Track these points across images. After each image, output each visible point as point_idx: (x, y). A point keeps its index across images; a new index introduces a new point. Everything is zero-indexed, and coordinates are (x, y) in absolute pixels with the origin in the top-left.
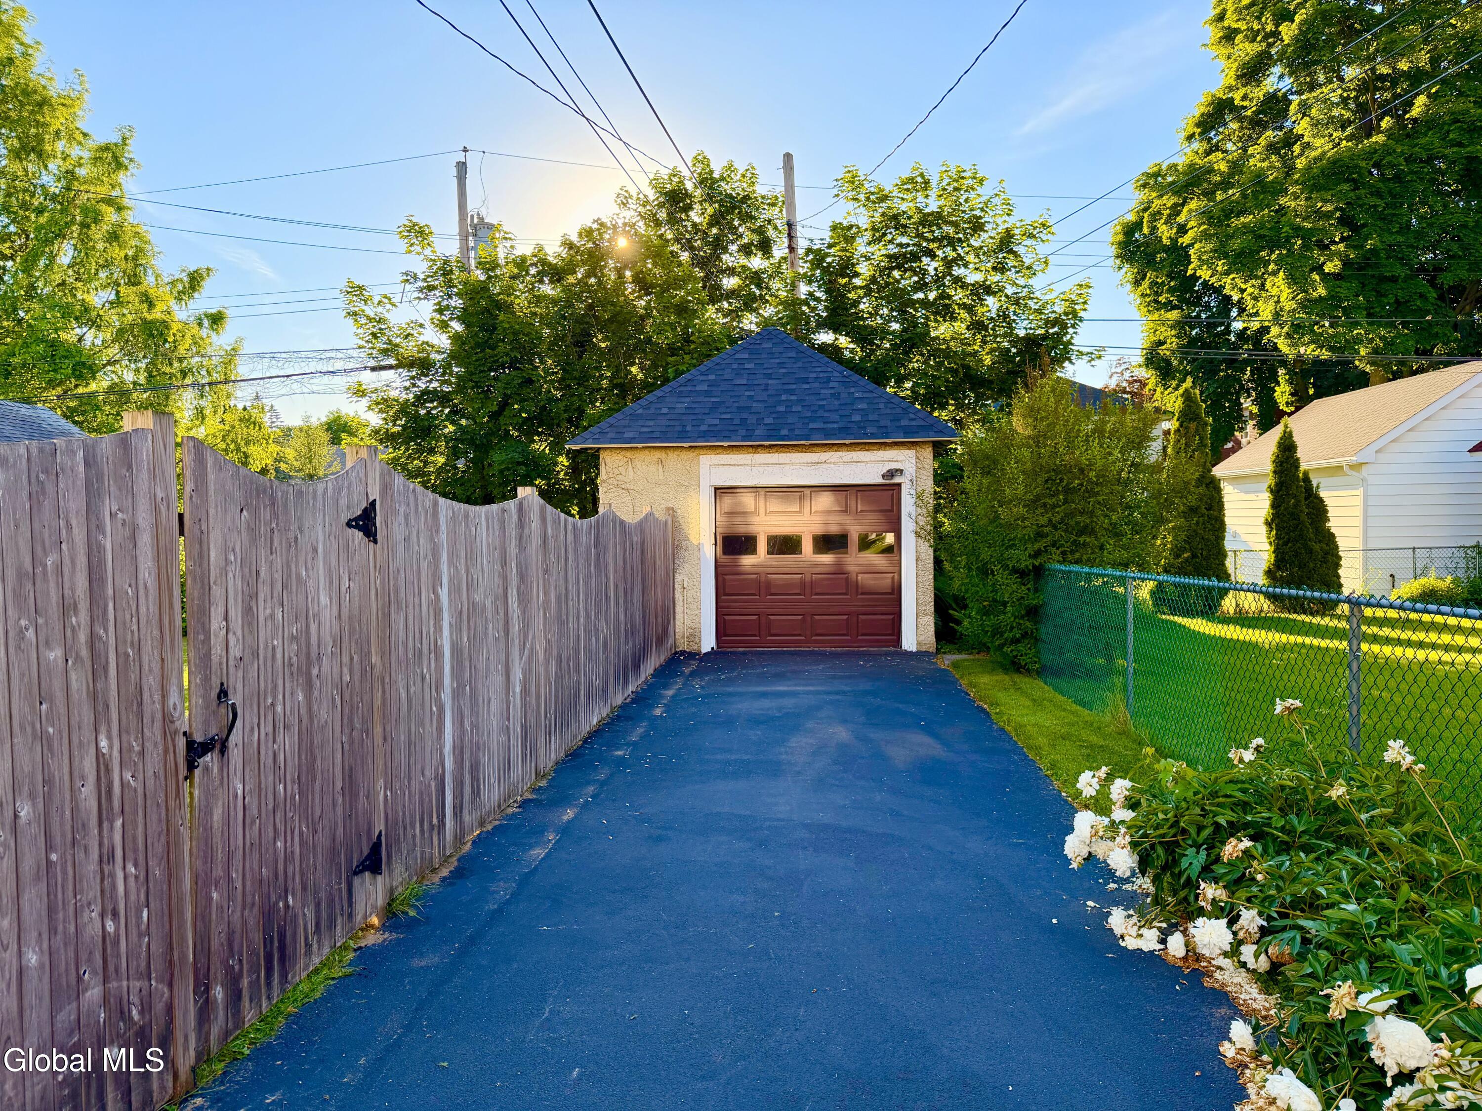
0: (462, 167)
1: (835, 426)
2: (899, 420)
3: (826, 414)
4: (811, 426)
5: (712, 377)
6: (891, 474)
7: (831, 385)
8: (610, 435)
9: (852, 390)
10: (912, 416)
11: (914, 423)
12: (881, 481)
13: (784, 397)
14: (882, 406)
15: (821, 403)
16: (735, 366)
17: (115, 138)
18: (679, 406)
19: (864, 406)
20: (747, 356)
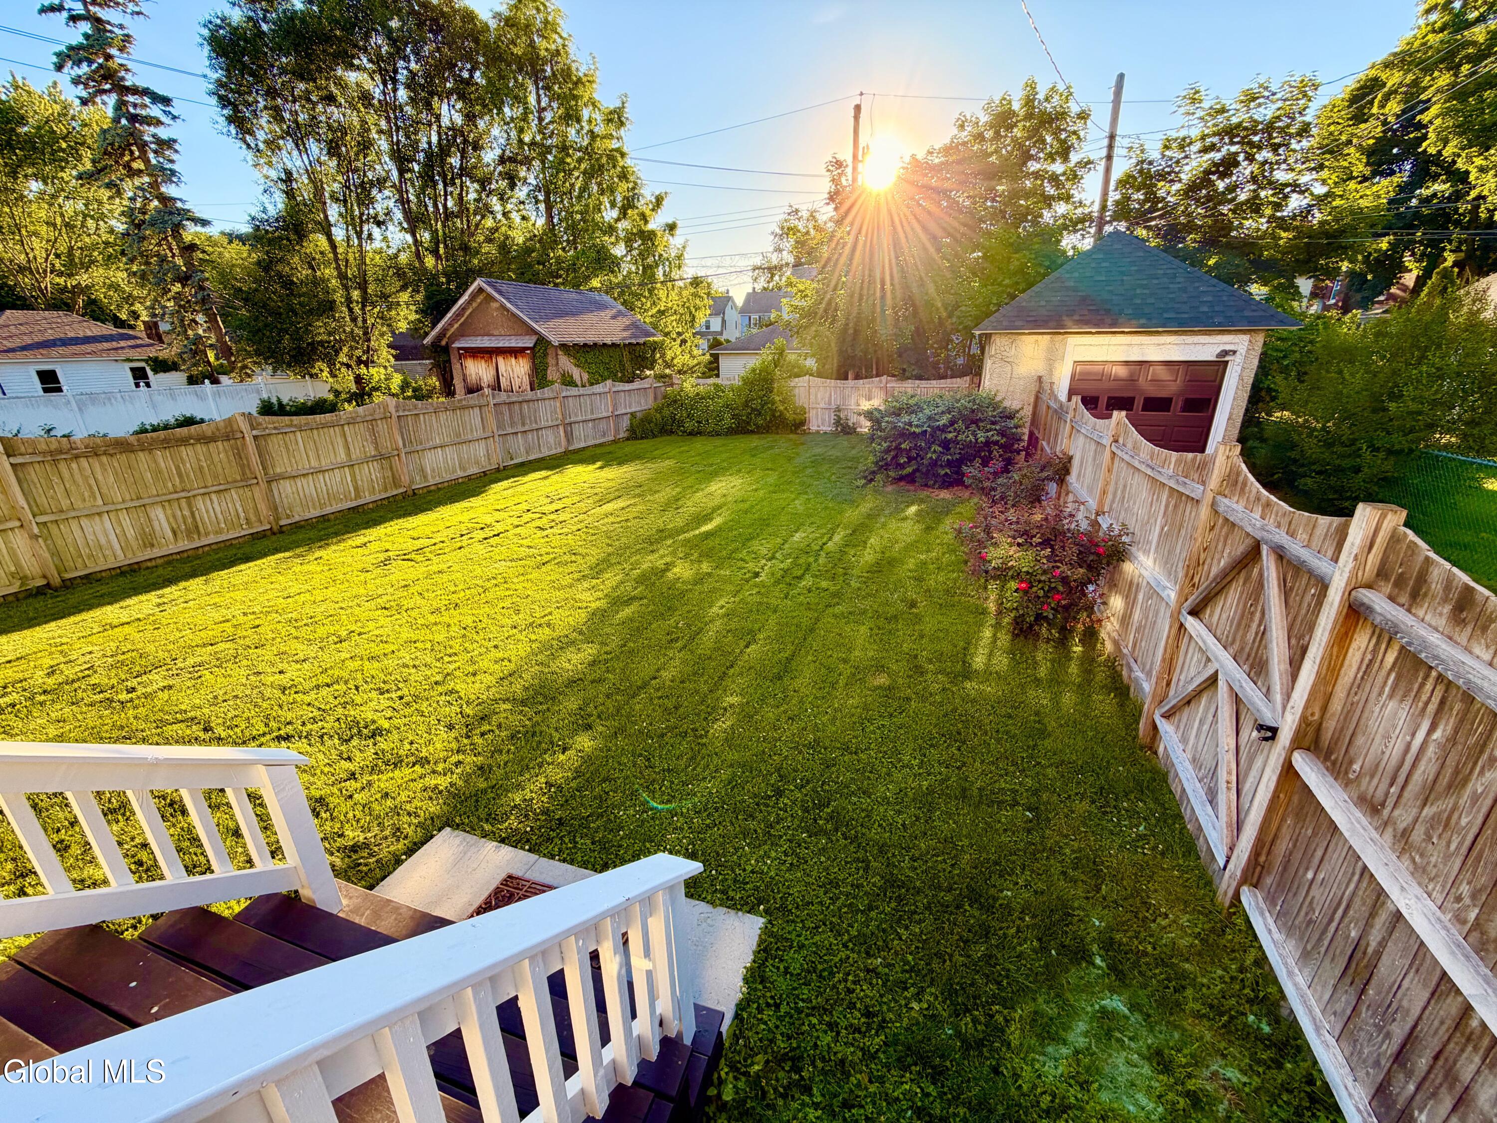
0: (858, 108)
1: (1186, 316)
2: (1242, 311)
3: (1177, 306)
4: (1166, 315)
5: (1076, 275)
6: (1225, 353)
7: (1178, 280)
8: (1005, 323)
9: (1197, 284)
10: (1253, 307)
11: (1255, 314)
12: (1214, 359)
13: (1138, 291)
14: (1225, 298)
15: (1171, 296)
16: (1093, 265)
17: (618, 104)
18: (1053, 299)
19: (1210, 298)
20: (1101, 256)
